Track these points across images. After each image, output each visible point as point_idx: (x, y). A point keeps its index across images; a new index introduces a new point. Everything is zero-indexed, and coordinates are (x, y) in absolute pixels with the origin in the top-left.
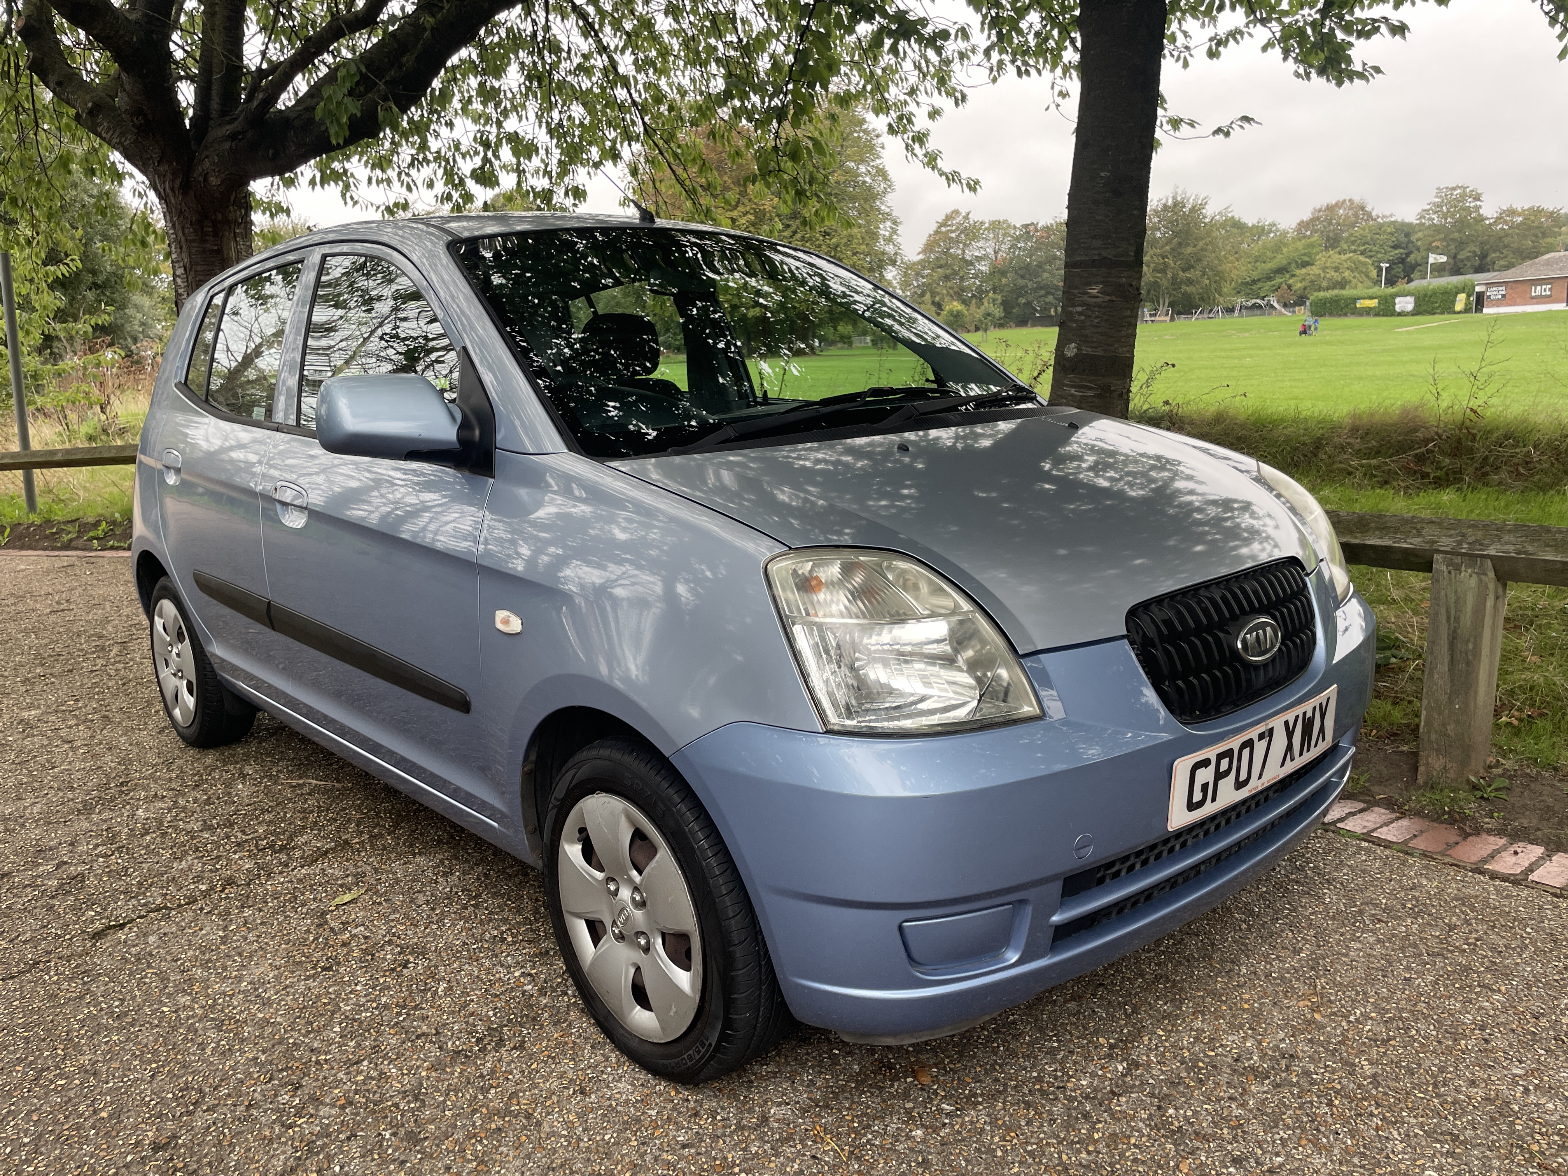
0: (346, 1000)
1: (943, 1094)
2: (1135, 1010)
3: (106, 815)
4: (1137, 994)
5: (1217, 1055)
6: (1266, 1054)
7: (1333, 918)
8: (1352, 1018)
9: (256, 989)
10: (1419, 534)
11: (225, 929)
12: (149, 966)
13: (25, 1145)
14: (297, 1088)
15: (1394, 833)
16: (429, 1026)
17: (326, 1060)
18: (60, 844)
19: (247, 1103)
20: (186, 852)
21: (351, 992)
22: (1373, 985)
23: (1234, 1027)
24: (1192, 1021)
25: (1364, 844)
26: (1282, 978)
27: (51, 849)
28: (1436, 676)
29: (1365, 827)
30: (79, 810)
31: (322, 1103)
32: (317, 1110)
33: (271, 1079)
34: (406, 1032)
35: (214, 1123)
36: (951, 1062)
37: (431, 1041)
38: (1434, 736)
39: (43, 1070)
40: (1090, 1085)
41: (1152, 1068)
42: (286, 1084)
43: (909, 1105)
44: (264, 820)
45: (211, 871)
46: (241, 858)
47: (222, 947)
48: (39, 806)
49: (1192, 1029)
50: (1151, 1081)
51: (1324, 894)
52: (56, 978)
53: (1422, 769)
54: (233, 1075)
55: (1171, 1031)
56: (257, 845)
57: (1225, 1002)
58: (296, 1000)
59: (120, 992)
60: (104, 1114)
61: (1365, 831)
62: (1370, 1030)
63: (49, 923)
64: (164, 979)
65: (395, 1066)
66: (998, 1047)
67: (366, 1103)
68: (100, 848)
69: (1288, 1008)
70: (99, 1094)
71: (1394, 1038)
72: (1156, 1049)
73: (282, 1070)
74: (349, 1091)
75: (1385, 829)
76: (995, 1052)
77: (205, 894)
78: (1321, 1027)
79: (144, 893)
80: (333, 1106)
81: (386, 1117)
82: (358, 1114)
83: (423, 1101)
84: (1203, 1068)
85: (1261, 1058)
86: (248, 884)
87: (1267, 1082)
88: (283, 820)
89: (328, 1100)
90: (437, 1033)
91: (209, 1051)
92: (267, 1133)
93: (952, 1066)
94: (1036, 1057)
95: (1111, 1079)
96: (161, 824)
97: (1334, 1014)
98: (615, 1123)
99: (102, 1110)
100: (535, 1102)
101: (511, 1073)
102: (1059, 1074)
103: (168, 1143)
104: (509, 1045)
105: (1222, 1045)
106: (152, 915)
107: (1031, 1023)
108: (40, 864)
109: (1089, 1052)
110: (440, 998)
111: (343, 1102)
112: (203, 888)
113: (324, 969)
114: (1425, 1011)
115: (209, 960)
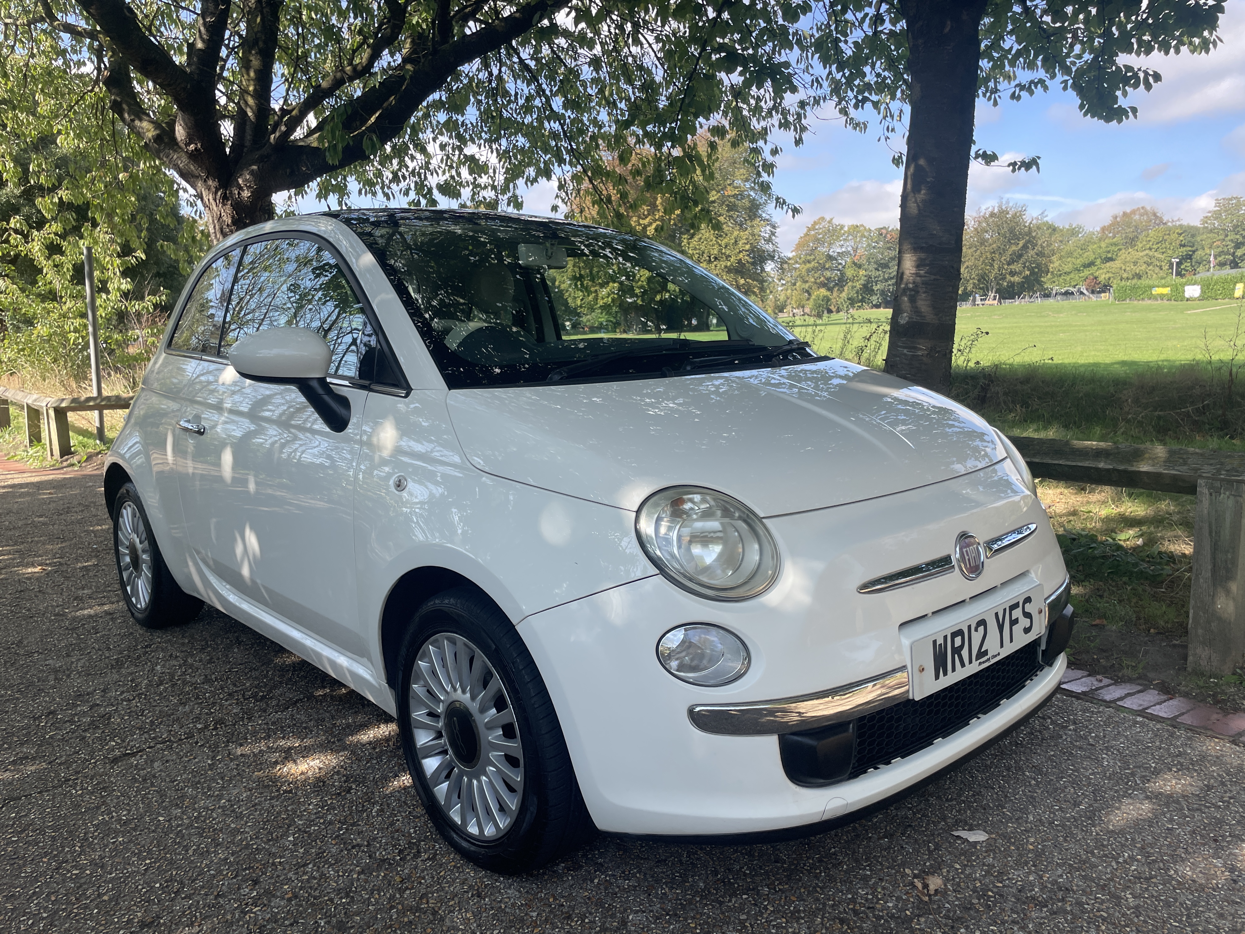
0: (300, 817)
1: (772, 909)
2: (937, 847)
3: (132, 669)
4: (939, 834)
5: (1004, 886)
6: (1046, 887)
7: (1109, 778)
8: (1121, 860)
9: (232, 806)
10: (1185, 463)
11: (213, 758)
12: (152, 785)
13: (44, 919)
14: (256, 884)
15: (1165, 710)
16: (363, 839)
17: (280, 862)
18: (95, 691)
19: (215, 893)
20: (189, 698)
21: (304, 811)
22: (1140, 833)
23: (1020, 864)
24: (985, 858)
25: (1139, 719)
26: (1063, 826)
27: (88, 694)
28: (1201, 580)
29: (1141, 705)
30: (112, 665)
31: (274, 896)
32: (270, 901)
33: (236, 876)
34: (345, 843)
35: (189, 908)
36: (780, 884)
37: (363, 851)
38: (1200, 631)
39: (63, 862)
40: (895, 907)
41: (949, 895)
42: (246, 881)
43: (744, 917)
44: (251, 676)
45: (207, 714)
46: (230, 705)
47: (209, 772)
48: (83, 661)
49: (984, 865)
50: (947, 905)
51: (1103, 758)
52: (80, 792)
53: (1190, 658)
54: (208, 871)
55: (966, 866)
56: (243, 695)
57: (1013, 844)
58: (262, 815)
59: (128, 804)
60: (106, 898)
61: (1141, 708)
62: (1135, 870)
63: (80, 750)
64: (162, 794)
65: (333, 870)
66: (820, 873)
67: (307, 898)
68: (125, 695)
69: (1067, 850)
70: (104, 882)
71: (1156, 877)
72: (953, 879)
73: (246, 869)
74: (296, 887)
75: (1158, 707)
76: (817, 877)
77: (200, 731)
78: (1094, 866)
79: (155, 730)
80: (283, 898)
81: (323, 909)
82: (301, 906)
83: (353, 897)
84: (991, 897)
85: (1041, 890)
86: (235, 725)
87: (1045, 909)
88: (266, 676)
89: (278, 894)
90: (368, 845)
91: (191, 852)
92: (229, 917)
93: (781, 887)
94: (851, 882)
95: (913, 903)
96: (173, 677)
97: (1106, 856)
98: (502, 921)
99: (105, 894)
100: (441, 901)
101: (424, 878)
102: (870, 897)
103: (153, 922)
104: (424, 856)
105: (1009, 879)
106: (159, 746)
107: (848, 854)
108: (79, 705)
109: (896, 880)
110: (373, 817)
111: (290, 895)
112: (199, 726)
113: (285, 792)
114: (1183, 855)
115: (199, 782)
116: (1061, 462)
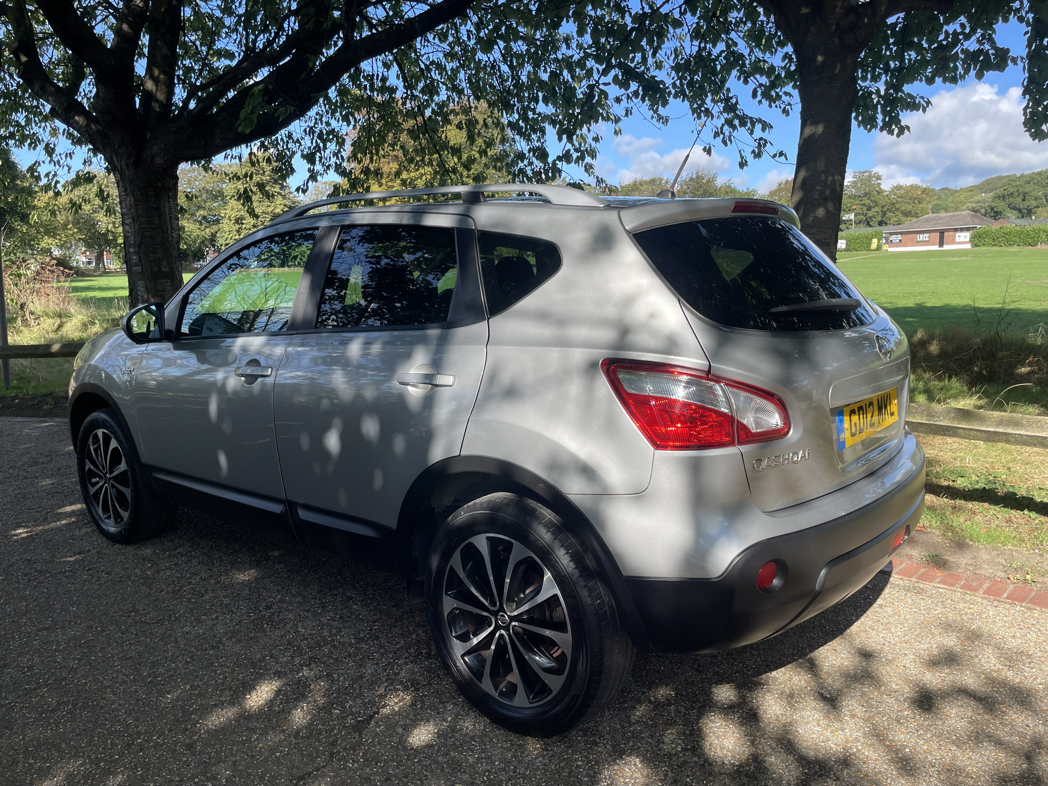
116: (1022, 433)
